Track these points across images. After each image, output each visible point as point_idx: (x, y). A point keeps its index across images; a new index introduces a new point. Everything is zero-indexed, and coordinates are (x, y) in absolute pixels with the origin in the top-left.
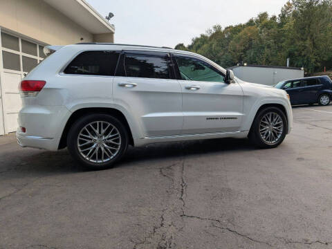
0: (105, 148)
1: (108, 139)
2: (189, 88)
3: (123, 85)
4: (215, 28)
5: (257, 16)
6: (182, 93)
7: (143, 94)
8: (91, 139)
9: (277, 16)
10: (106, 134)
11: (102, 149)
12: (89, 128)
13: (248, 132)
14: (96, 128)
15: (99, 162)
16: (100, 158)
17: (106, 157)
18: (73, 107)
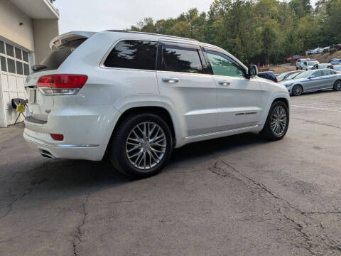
0: (152, 152)
1: (154, 142)
2: (221, 84)
3: (166, 81)
4: (146, 20)
5: (187, 12)
6: (217, 89)
7: (185, 90)
8: (138, 143)
9: (207, 14)
10: (152, 136)
11: (149, 153)
12: (137, 130)
13: (263, 126)
14: (143, 130)
15: (147, 168)
16: (148, 164)
17: (153, 161)
18: (124, 106)
